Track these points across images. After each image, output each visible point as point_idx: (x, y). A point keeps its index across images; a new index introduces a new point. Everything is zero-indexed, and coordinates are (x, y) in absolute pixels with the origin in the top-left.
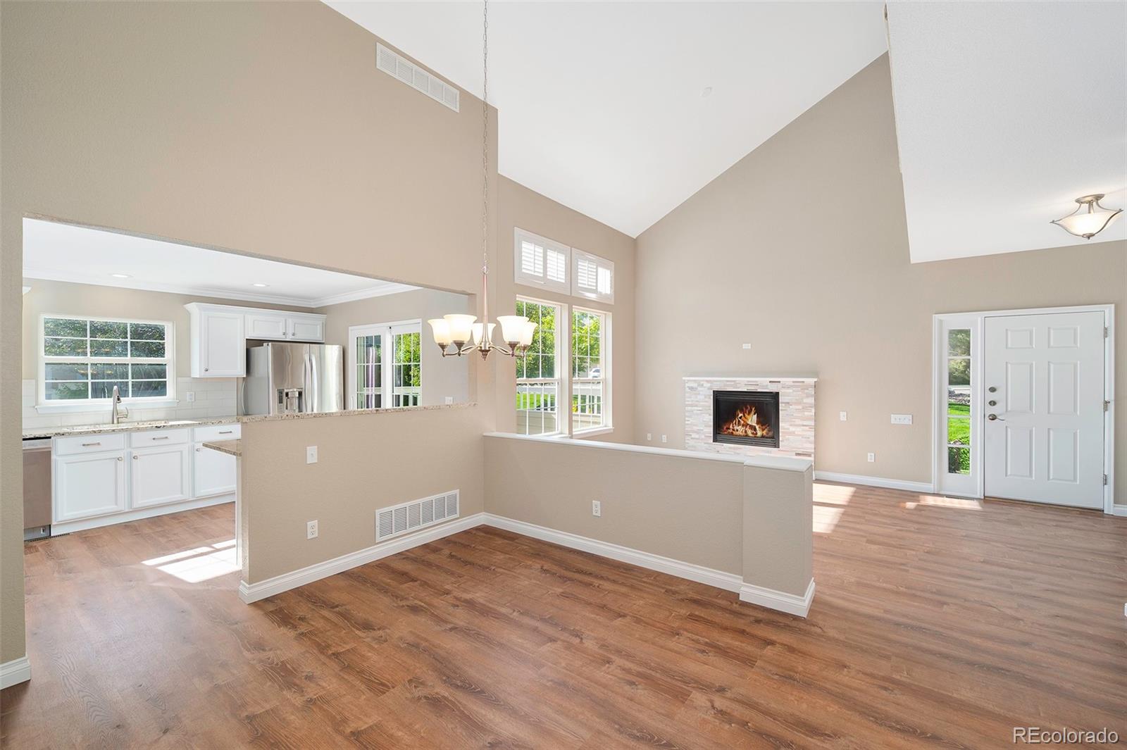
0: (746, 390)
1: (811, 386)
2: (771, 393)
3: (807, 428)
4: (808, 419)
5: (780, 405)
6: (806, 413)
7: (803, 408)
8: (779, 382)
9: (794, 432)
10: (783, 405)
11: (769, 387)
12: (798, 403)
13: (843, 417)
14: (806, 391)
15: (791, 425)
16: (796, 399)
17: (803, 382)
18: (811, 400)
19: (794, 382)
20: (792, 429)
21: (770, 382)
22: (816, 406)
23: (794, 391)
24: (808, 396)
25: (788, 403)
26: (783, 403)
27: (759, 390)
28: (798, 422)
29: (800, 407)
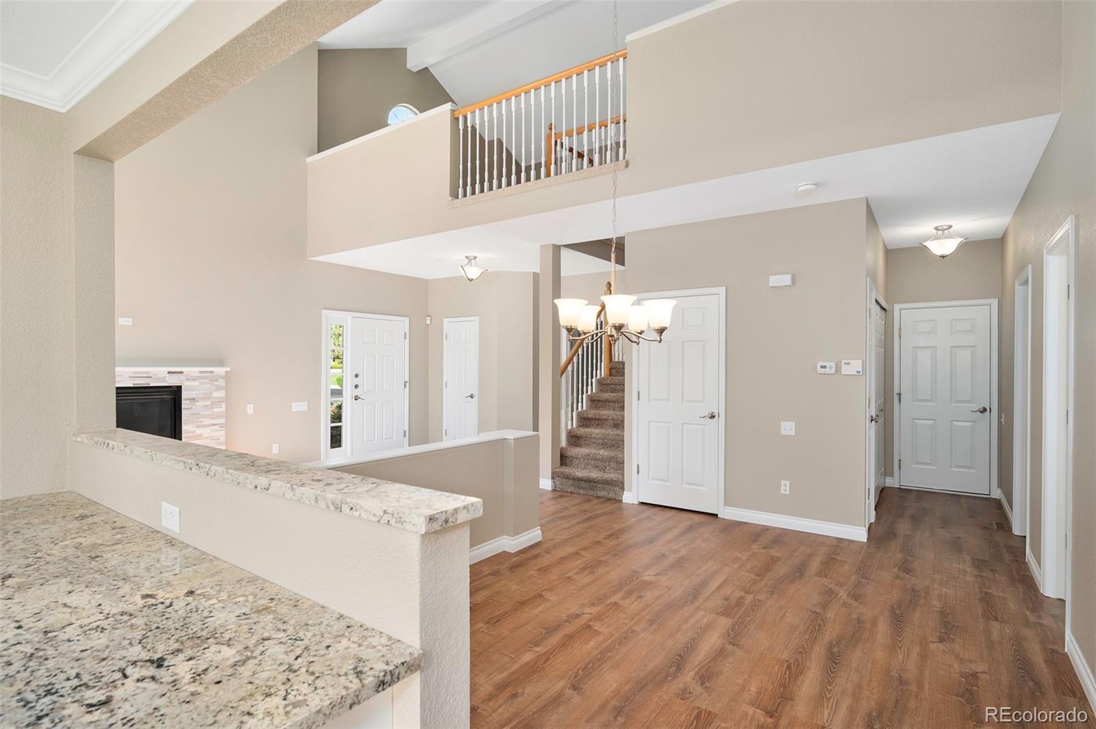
0: (132, 385)
1: (222, 377)
2: (171, 387)
3: (217, 427)
4: (219, 416)
5: (183, 402)
6: (215, 410)
7: (212, 404)
8: (182, 373)
9: (201, 435)
10: (188, 402)
11: (167, 379)
12: (207, 398)
13: (250, 409)
14: (215, 383)
15: (197, 427)
16: (204, 394)
17: (212, 372)
18: (222, 394)
19: (201, 372)
20: (198, 431)
21: (169, 373)
22: (227, 400)
23: (200, 384)
24: (218, 388)
25: (194, 399)
26: (187, 399)
27: (151, 385)
28: (208, 421)
29: (209, 403)
